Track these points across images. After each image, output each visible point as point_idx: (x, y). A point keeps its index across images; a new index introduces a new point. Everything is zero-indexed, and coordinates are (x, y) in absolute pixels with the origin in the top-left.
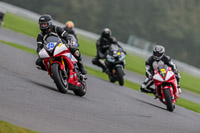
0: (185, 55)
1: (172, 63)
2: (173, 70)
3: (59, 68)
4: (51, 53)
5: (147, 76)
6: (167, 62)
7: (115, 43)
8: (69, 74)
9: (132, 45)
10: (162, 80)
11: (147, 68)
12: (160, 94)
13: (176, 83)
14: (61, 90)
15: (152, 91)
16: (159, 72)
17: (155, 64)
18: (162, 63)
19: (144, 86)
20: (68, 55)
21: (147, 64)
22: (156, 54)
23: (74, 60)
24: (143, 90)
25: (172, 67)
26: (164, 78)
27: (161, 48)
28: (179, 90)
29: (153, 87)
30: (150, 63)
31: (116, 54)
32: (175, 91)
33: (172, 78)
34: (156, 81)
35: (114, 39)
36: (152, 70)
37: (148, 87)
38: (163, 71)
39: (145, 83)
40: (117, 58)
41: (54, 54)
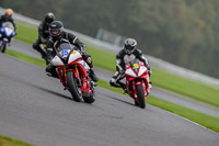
1: (143, 57)
2: (145, 65)
4: (65, 61)
5: (118, 69)
6: (138, 56)
8: (82, 82)
9: (101, 39)
11: (118, 62)
15: (122, 86)
16: (132, 66)
17: (126, 57)
18: (133, 57)
19: (113, 80)
20: (82, 62)
21: (118, 57)
22: (128, 47)
23: (87, 67)
24: (112, 84)
26: (137, 74)
30: (121, 56)
32: (147, 87)
33: (145, 74)
36: (123, 64)
38: (136, 66)
39: (115, 78)
41: (70, 61)
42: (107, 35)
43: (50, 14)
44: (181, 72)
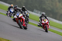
0: (51, 15)
1: (47, 18)
2: (48, 20)
3: (20, 21)
4: (18, 17)
5: (40, 21)
6: (46, 17)
7: (26, 10)
8: (23, 23)
9: (35, 12)
10: (44, 23)
11: (40, 19)
12: (44, 27)
13: (48, 24)
14: (21, 28)
15: (41, 26)
16: (44, 20)
17: (42, 18)
18: (44, 18)
19: (39, 25)
20: (23, 17)
21: (40, 18)
22: (43, 15)
23: (24, 19)
24: (38, 26)
25: (47, 19)
26: (45, 22)
27: (44, 13)
28: (49, 26)
29: (42, 25)
30: (41, 18)
31: (27, 14)
32: (48, 26)
34: (43, 23)
35: (26, 9)
36: (41, 20)
37: (40, 25)
38: (45, 20)
40: (27, 15)
41: (19, 17)
42: (36, 11)
43: (24, 6)
44: (57, 21)
